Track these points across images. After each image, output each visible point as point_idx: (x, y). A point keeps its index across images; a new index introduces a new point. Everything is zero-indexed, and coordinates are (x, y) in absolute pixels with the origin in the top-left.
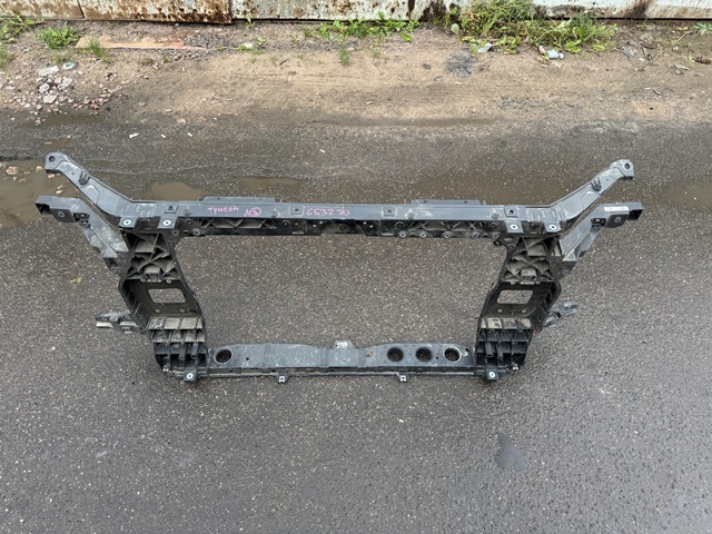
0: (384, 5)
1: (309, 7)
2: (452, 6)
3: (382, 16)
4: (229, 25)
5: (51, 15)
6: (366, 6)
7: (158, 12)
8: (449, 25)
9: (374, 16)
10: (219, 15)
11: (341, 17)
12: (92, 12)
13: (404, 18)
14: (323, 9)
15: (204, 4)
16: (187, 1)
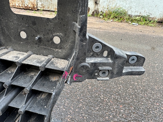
2: (101, 11)
4: (36, 11)
8: (100, 16)
10: (34, 7)
15: (31, 4)
16: (26, 2)
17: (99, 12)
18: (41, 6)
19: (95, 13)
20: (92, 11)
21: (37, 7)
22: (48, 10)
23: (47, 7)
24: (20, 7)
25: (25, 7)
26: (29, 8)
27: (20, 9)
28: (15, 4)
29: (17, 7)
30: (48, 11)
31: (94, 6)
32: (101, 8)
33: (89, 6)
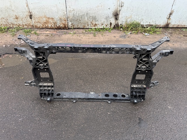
0: (104, 25)
1: (86, 25)
2: (121, 25)
3: (104, 27)
4: (67, 29)
5: (26, 27)
6: (100, 25)
7: (51, 26)
8: (120, 29)
9: (102, 27)
10: (65, 27)
11: (94, 27)
12: (36, 26)
13: (109, 28)
14: (90, 26)
15: (62, 24)
16: (58, 24)
17: (119, 25)
18: (71, 25)
19: (116, 26)
20: (114, 25)
21: (68, 27)
23: (76, 26)
24: (52, 27)
25: (57, 27)
26: (61, 27)
27: (52, 29)
28: (48, 25)
29: (49, 28)
31: (115, 21)
32: (120, 22)
33: (111, 22)
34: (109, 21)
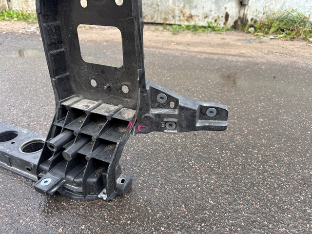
0: (211, 17)
1: (171, 17)
2: (252, 19)
3: (209, 24)
6: (200, 18)
8: (248, 29)
9: (205, 24)
11: (186, 23)
13: (222, 25)
14: (177, 18)
17: (247, 21)
19: (239, 23)
20: (234, 20)
22: (152, 21)
23: (149, 17)
30: (152, 24)
31: (237, 10)
32: (252, 14)
33: (228, 10)
34: (223, 8)
